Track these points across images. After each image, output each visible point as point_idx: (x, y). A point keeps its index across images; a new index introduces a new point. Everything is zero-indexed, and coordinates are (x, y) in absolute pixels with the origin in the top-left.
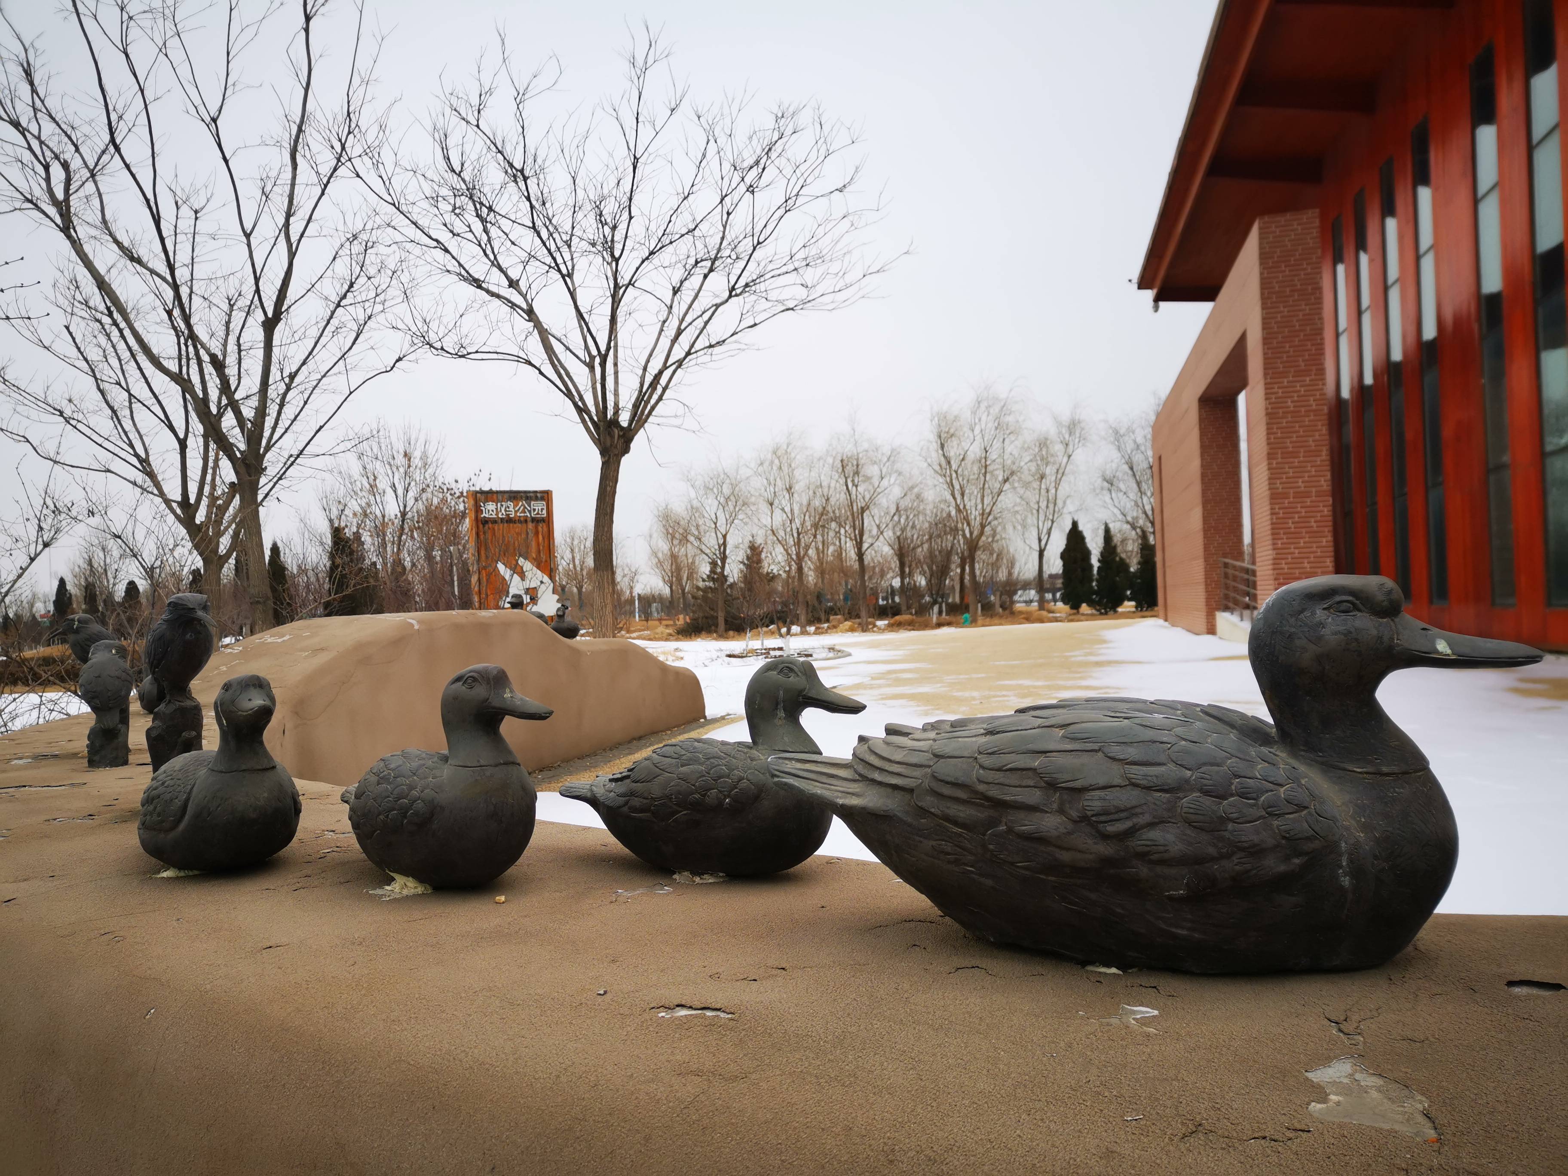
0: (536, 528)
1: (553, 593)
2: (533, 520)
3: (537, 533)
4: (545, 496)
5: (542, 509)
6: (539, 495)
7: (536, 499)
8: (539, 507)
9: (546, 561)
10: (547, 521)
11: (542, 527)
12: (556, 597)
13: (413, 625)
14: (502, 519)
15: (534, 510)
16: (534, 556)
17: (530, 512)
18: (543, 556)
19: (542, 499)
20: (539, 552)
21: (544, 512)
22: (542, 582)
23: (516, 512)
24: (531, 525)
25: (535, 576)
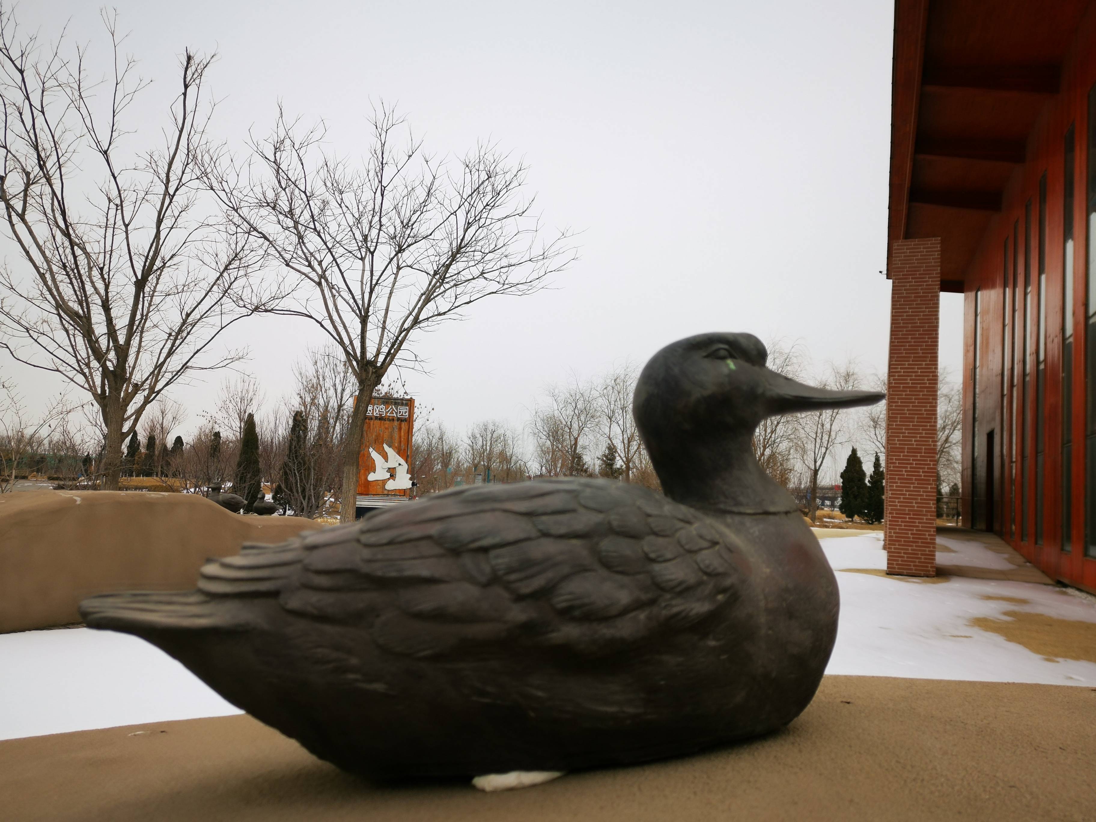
0: (400, 425)
1: (407, 473)
2: (398, 419)
3: (400, 429)
4: (410, 403)
5: (405, 412)
6: (404, 402)
7: (402, 404)
8: (403, 411)
9: (405, 449)
10: (409, 421)
11: (404, 425)
12: (409, 476)
13: (76, 501)
14: (376, 417)
15: (400, 412)
16: (396, 445)
17: (396, 413)
18: (403, 446)
19: (406, 405)
20: (400, 442)
21: (407, 414)
22: (400, 464)
23: (387, 413)
24: (396, 423)
25: (395, 459)
